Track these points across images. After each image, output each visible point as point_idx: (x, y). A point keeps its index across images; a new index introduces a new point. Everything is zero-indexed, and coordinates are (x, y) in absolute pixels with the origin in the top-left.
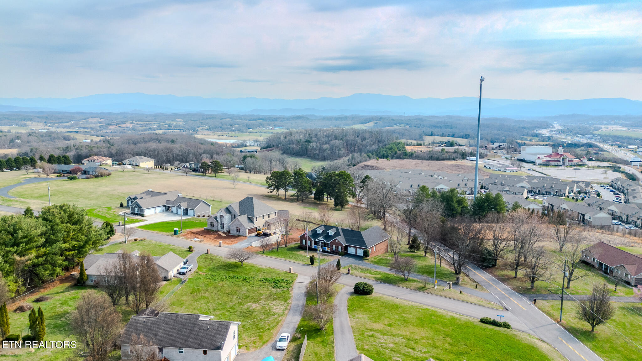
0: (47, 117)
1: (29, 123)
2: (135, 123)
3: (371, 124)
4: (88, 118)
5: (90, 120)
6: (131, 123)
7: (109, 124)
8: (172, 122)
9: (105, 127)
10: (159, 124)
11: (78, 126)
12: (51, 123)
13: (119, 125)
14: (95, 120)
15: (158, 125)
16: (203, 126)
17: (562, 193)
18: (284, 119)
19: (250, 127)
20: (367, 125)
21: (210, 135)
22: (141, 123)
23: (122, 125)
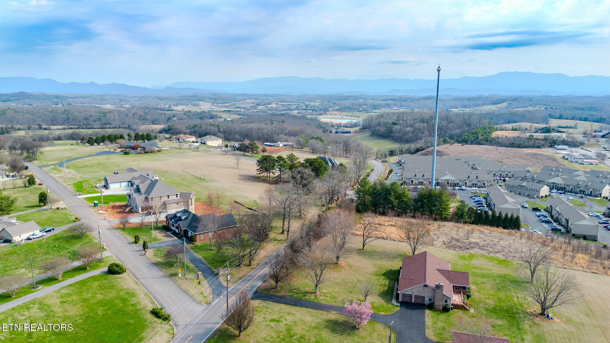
0: (216, 99)
1: (201, 103)
2: (279, 104)
3: (504, 105)
4: (245, 99)
5: (247, 101)
6: (276, 104)
7: (259, 105)
8: (310, 103)
9: (254, 107)
10: (299, 105)
11: (235, 106)
12: (216, 103)
13: (266, 106)
14: (251, 101)
15: (297, 106)
16: (334, 106)
17: (598, 193)
18: (414, 99)
19: (376, 108)
20: (498, 106)
21: (336, 115)
22: (284, 103)
23: (268, 106)
